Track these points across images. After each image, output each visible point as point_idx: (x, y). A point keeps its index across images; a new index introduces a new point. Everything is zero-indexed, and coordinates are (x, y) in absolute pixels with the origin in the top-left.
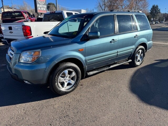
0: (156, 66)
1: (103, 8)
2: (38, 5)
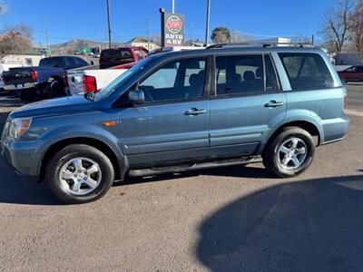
0: (342, 184)
1: (340, 31)
2: (167, 36)
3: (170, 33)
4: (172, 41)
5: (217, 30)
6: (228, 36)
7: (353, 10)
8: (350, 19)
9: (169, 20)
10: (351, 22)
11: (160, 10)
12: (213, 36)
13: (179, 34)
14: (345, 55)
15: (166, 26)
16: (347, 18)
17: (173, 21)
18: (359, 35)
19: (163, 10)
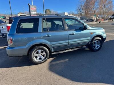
2: (31, 12)
3: (32, 11)
4: (33, 14)
5: (46, 10)
6: (50, 12)
7: (83, 4)
8: (83, 7)
9: (31, 7)
10: (83, 8)
11: (28, 4)
12: (46, 12)
13: (35, 11)
14: (83, 17)
15: (31, 9)
16: (82, 6)
17: (33, 8)
18: (86, 11)
19: (29, 4)
